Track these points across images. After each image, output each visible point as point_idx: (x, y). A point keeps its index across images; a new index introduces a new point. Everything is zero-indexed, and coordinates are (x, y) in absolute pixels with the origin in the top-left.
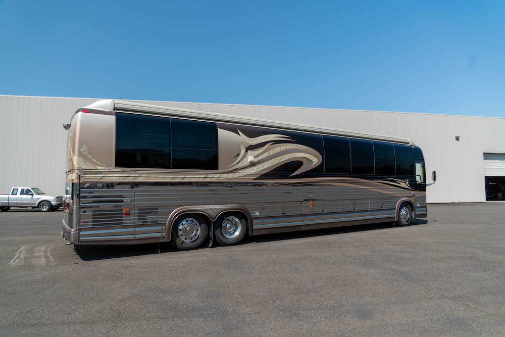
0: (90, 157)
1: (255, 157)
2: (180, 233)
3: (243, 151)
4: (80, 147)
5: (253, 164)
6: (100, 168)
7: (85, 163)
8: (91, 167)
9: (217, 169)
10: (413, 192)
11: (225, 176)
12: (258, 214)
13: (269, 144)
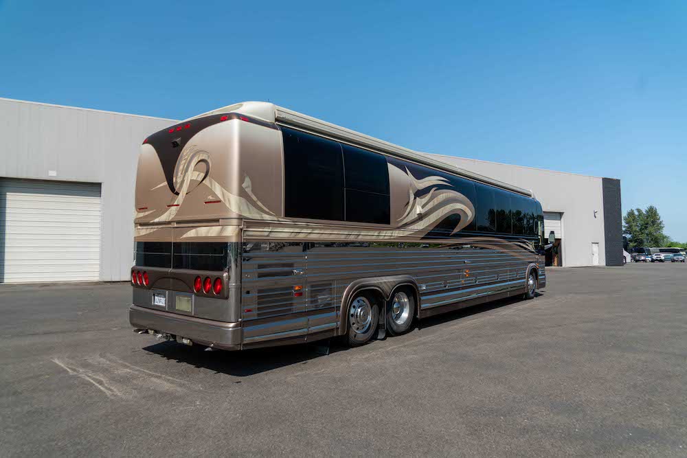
0: (254, 198)
1: (423, 207)
2: (352, 320)
3: (412, 197)
4: (241, 180)
5: (421, 217)
6: (267, 217)
7: (249, 208)
8: (254, 215)
9: (388, 223)
10: (537, 257)
11: (397, 234)
12: (424, 288)
13: (434, 189)
